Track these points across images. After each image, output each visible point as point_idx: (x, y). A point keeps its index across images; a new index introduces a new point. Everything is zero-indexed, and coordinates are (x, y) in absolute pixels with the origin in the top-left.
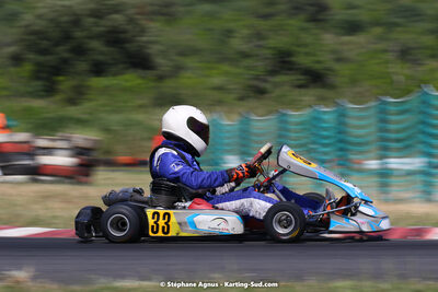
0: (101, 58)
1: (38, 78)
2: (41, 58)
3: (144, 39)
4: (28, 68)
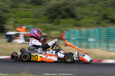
0: (64, 15)
1: (50, 19)
2: (51, 15)
3: (74, 11)
4: (47, 17)
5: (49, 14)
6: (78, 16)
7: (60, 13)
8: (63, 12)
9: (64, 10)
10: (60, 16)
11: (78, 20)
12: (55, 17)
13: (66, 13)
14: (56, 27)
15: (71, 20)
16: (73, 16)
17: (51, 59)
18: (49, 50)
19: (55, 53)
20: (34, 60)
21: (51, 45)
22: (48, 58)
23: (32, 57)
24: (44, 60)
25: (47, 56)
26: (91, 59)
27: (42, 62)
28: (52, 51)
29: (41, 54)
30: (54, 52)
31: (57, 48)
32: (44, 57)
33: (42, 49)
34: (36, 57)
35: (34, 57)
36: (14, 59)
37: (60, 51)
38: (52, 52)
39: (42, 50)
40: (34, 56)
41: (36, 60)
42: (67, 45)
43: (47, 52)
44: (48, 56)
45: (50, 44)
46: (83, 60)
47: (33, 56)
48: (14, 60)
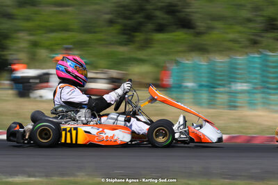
0: (162, 21)
1: (124, 34)
2: (126, 22)
5: (120, 20)
6: (199, 24)
7: (149, 17)
8: (158, 13)
9: (161, 9)
10: (150, 26)
11: (199, 34)
12: (136, 29)
13: (166, 16)
14: (141, 54)
15: (181, 35)
16: (186, 24)
17: (112, 137)
18: (107, 115)
19: (125, 121)
20: (69, 141)
21: (114, 99)
22: (105, 136)
23: (64, 133)
24: (96, 141)
25: (103, 131)
26: (219, 136)
27: (91, 146)
28: (116, 117)
29: (86, 124)
30: (122, 118)
31: (129, 108)
32: (94, 131)
33: (90, 111)
34: (74, 132)
35: (68, 134)
36: (15, 139)
37: (138, 115)
38: (117, 120)
39: (89, 115)
40: (68, 129)
41: (74, 142)
42: (156, 100)
43: (104, 119)
44: (105, 130)
45: (110, 97)
46: (199, 137)
47: (65, 130)
48: (15, 144)
